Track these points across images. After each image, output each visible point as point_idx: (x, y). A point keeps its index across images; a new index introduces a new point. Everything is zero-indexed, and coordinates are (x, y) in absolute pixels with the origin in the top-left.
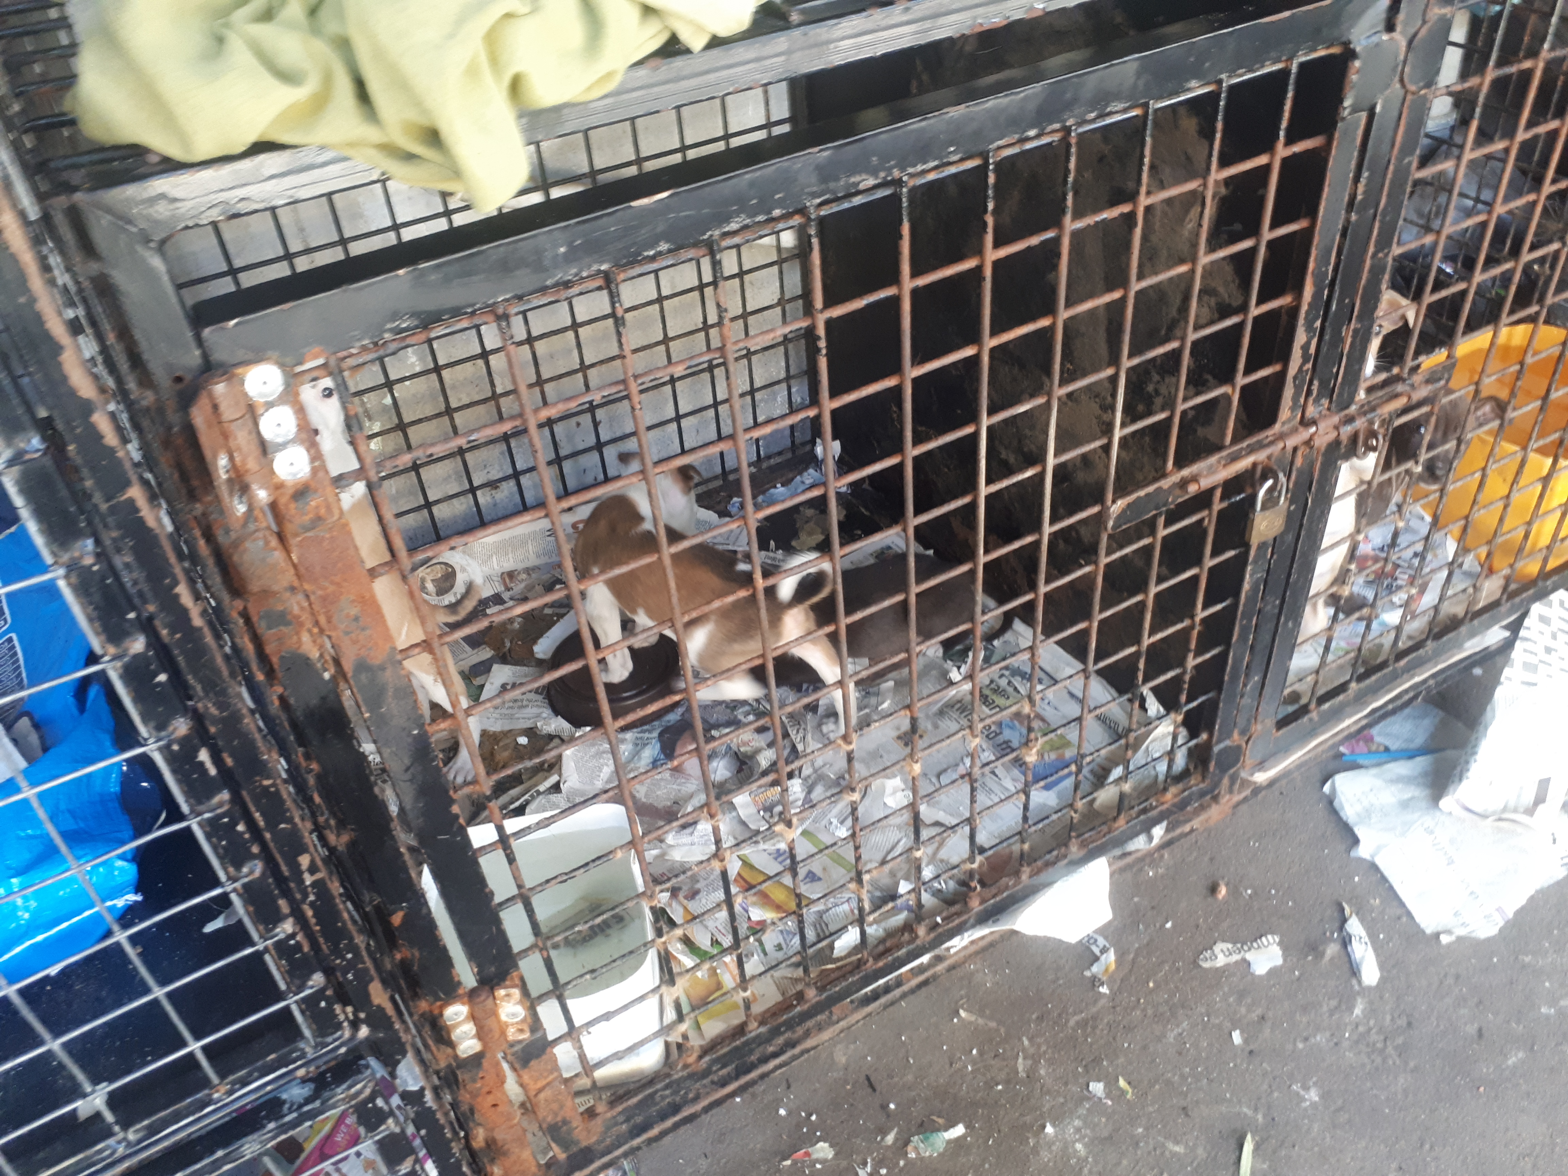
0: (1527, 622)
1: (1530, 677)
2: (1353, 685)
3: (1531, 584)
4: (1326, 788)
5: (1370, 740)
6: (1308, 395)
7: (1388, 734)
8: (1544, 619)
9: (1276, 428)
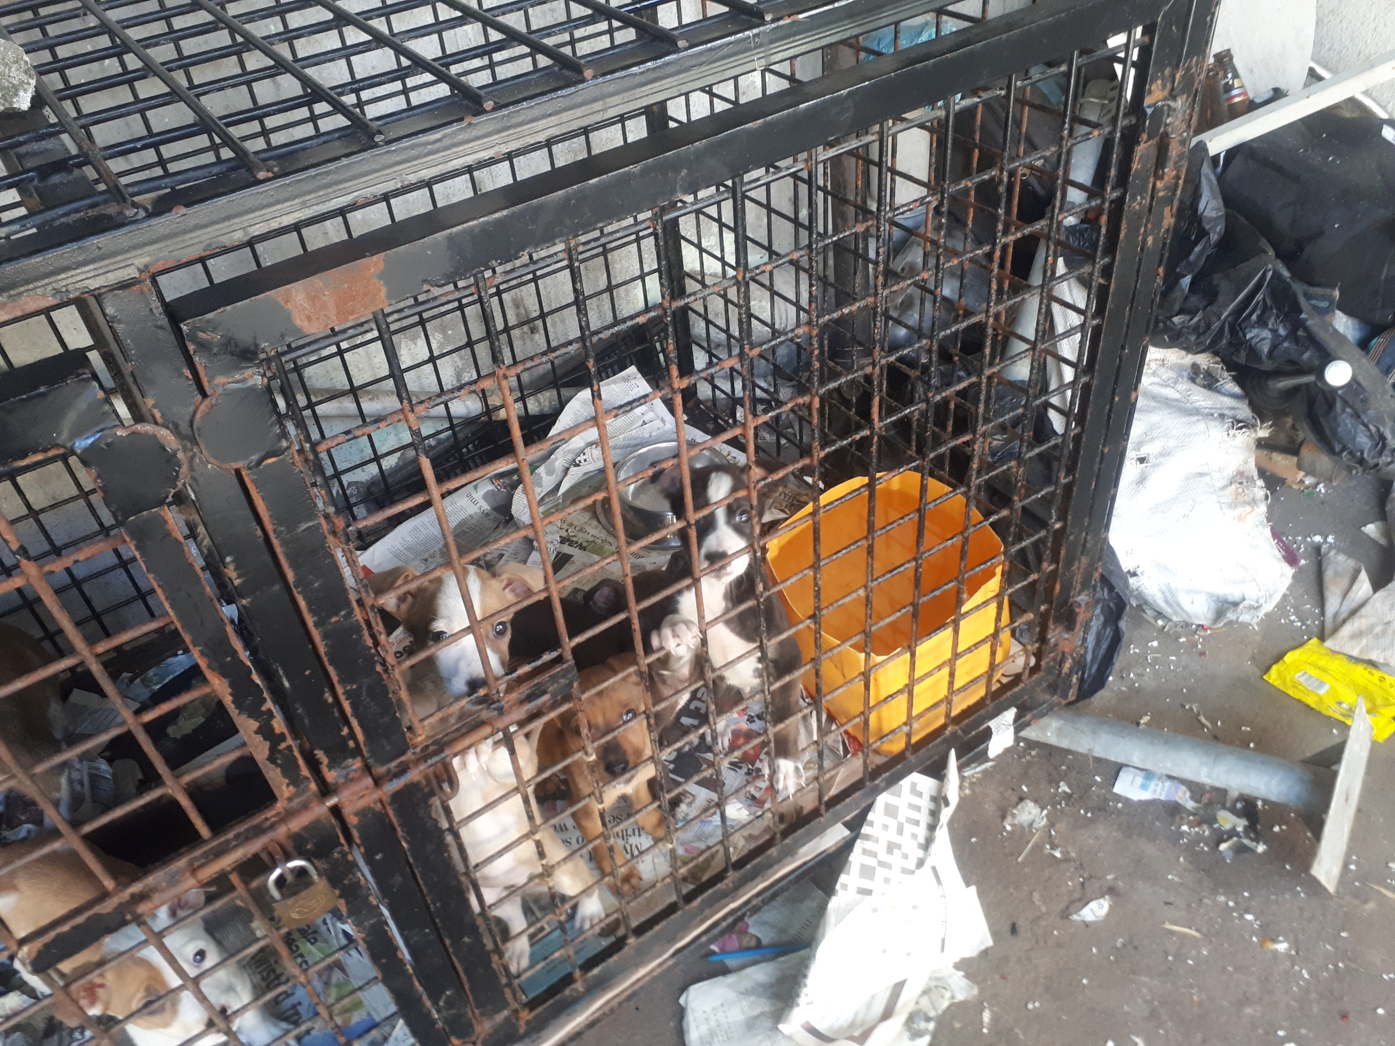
0: (870, 816)
1: (866, 884)
2: (632, 941)
3: (899, 758)
4: (682, 1001)
5: (744, 932)
6: (314, 765)
7: (764, 923)
8: (891, 811)
9: (280, 806)
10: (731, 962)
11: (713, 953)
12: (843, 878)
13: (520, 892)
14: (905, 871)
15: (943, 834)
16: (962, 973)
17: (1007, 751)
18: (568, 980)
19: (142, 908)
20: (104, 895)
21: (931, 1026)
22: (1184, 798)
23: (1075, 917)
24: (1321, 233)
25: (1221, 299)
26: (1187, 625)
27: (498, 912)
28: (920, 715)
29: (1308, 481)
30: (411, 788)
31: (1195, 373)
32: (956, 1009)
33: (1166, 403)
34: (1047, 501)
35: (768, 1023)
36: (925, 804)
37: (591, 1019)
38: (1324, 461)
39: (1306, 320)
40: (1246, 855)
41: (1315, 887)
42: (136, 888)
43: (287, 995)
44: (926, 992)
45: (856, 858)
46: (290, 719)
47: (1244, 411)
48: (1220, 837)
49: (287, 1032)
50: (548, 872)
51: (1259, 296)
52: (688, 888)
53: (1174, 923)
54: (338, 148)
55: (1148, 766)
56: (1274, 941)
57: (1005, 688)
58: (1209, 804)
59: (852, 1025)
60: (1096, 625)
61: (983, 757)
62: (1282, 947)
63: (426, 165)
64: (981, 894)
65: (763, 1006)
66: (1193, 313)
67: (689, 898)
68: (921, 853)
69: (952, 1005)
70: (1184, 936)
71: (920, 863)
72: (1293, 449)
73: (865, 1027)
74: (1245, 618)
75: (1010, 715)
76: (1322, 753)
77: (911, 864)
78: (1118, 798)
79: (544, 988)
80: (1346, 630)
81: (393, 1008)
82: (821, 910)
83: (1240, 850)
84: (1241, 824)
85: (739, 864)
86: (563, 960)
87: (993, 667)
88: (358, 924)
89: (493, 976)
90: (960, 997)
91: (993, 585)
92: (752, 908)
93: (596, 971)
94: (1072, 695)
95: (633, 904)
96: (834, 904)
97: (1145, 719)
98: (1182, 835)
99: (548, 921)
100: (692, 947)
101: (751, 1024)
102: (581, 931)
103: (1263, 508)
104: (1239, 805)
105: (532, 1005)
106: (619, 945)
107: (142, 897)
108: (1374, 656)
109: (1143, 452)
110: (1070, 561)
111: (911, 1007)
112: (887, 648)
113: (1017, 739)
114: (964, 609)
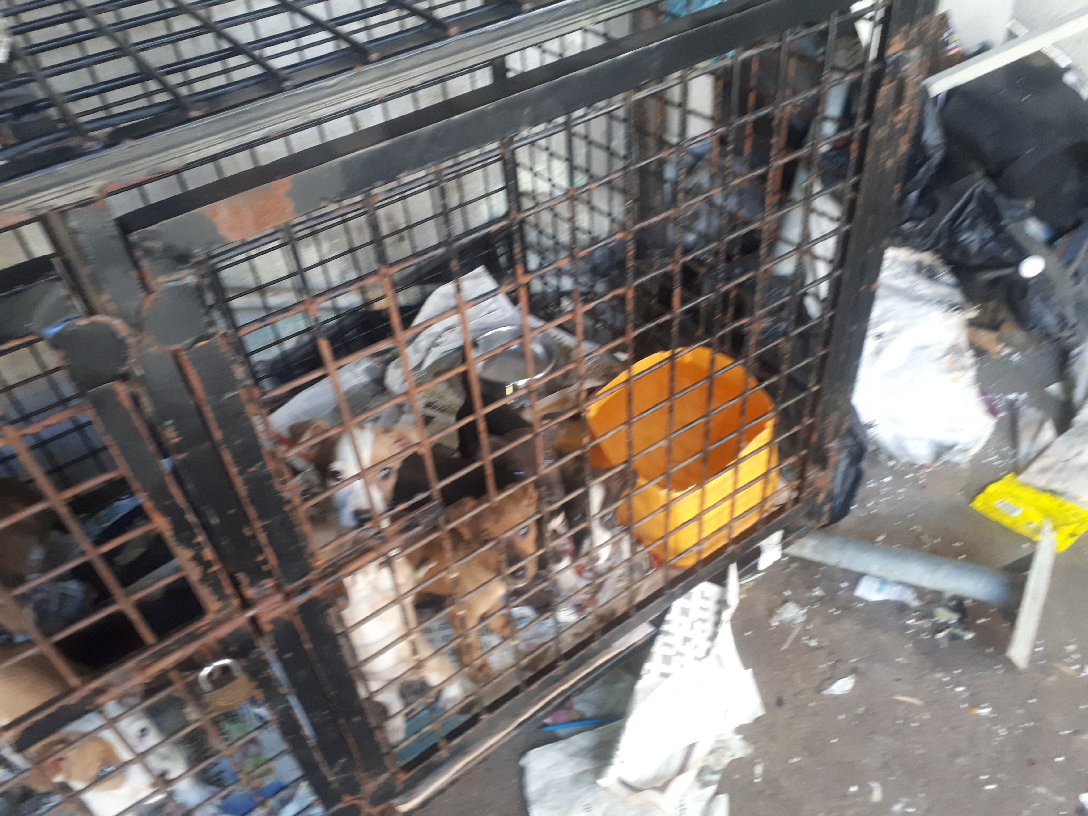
0: (668, 617)
1: (666, 669)
2: (485, 717)
3: (691, 571)
4: (523, 762)
5: (570, 708)
6: (236, 585)
7: (586, 701)
8: (685, 612)
9: (209, 618)
10: (561, 731)
11: (546, 725)
12: (647, 666)
13: (396, 682)
14: (697, 659)
15: (726, 630)
16: (740, 737)
17: (776, 563)
18: (434, 749)
19: (101, 699)
20: (70, 691)
21: (716, 777)
22: (910, 598)
23: (826, 692)
24: (1017, 158)
25: (940, 210)
26: (911, 465)
27: (380, 698)
28: (708, 538)
29: (1007, 351)
30: (313, 601)
31: (919, 268)
32: (736, 764)
33: (897, 292)
34: (806, 370)
35: (589, 778)
36: (711, 606)
37: (454, 778)
38: (1019, 336)
39: (1006, 225)
40: (956, 641)
41: (1010, 665)
42: (96, 684)
43: (215, 764)
44: (712, 752)
45: (658, 649)
46: (216, 548)
47: (957, 297)
48: (939, 628)
49: (215, 794)
50: (419, 665)
51: (969, 208)
52: (528, 675)
53: (903, 694)
54: (254, 92)
55: (882, 574)
56: (978, 706)
57: (773, 515)
58: (929, 603)
59: (655, 779)
60: (843, 465)
61: (754, 569)
62: (985, 711)
63: (323, 106)
64: (756, 674)
65: (586, 765)
66: (920, 220)
67: (530, 682)
68: (708, 644)
69: (733, 761)
70: (910, 705)
71: (708, 652)
72: (994, 326)
73: (665, 780)
74: (957, 458)
75: (777, 536)
76: (1017, 561)
77: (702, 653)
78: (860, 600)
79: (415, 756)
80: (1036, 466)
81: (298, 773)
82: (630, 692)
83: (953, 638)
84: (953, 618)
85: (569, 655)
86: (431, 733)
87: (764, 500)
88: (272, 708)
89: (377, 746)
90: (739, 755)
91: (764, 436)
92: (578, 690)
93: (457, 741)
94: (825, 520)
95: (486, 688)
96: (641, 685)
97: (881, 538)
98: (909, 627)
99: (419, 703)
100: (530, 722)
101: (577, 779)
102: (444, 711)
103: (971, 373)
104: (954, 603)
105: (408, 767)
106: (473, 721)
107: (100, 691)
108: (1056, 486)
109: (880, 330)
110: (825, 416)
111: (700, 764)
112: (681, 486)
113: (784, 555)
114: (744, 453)
